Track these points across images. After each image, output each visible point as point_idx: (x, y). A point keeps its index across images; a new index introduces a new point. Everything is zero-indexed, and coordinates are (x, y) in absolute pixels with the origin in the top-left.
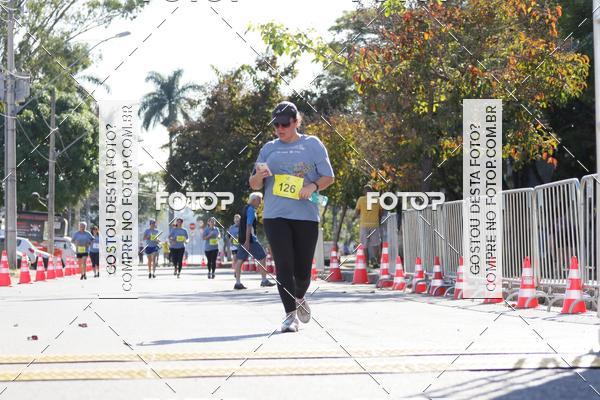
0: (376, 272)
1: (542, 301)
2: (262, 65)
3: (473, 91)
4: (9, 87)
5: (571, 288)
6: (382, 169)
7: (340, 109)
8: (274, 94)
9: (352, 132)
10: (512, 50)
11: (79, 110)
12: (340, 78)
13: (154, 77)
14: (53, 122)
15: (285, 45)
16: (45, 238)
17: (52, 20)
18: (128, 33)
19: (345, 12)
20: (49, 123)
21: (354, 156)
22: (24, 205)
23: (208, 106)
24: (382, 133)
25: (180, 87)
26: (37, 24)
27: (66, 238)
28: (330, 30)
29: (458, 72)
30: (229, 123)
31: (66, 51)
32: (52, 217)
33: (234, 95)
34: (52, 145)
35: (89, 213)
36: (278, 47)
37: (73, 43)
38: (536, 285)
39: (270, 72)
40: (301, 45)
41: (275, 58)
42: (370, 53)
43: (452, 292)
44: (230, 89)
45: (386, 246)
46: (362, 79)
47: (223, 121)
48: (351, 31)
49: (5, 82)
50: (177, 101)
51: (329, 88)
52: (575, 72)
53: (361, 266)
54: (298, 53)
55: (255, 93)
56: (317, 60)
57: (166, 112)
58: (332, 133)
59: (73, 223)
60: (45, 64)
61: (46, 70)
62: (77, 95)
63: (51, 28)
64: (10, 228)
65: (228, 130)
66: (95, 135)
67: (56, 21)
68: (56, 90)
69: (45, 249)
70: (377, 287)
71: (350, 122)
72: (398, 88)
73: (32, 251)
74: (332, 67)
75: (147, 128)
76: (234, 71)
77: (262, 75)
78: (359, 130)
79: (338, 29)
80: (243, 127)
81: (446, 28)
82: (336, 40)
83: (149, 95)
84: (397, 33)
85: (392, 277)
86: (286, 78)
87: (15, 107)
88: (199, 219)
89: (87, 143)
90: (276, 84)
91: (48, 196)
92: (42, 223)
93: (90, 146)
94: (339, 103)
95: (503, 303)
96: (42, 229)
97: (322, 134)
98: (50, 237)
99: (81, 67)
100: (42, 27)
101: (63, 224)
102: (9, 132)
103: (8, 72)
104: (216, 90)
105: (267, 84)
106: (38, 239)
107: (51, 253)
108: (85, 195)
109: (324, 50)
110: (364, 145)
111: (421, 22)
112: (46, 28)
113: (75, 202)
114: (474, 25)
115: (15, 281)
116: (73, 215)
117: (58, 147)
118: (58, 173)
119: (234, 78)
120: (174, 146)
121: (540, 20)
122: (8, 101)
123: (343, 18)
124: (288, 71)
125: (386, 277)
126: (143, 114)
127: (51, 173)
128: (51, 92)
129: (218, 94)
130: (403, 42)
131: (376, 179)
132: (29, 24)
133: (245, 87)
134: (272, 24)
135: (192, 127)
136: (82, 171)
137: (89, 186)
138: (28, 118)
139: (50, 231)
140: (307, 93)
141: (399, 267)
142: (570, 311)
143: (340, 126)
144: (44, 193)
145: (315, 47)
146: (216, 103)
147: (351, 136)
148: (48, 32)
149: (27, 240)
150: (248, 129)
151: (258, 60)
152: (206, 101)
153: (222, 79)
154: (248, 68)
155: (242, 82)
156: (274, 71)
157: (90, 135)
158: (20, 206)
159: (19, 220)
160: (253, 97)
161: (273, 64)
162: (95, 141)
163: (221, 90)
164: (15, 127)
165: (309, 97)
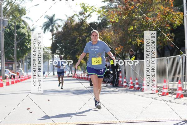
1: (170, 93)
2: (81, 14)
3: (147, 25)
4: (1, 22)
5: (179, 90)
6: (119, 47)
8: (85, 23)
9: (109, 35)
10: (159, 11)
11: (23, 28)
13: (47, 17)
14: (15, 32)
16: (14, 69)
18: (38, 5)
20: (14, 32)
22: (7, 59)
23: (64, 27)
25: (55, 20)
27: (20, 69)
28: (102, 2)
31: (19, 9)
32: (16, 62)
33: (72, 23)
34: (15, 39)
35: (27, 60)
37: (21, 7)
38: (168, 88)
39: (83, 16)
40: (93, 10)
43: (142, 89)
45: (121, 73)
47: (69, 31)
48: (109, 2)
50: (54, 24)
52: (179, 18)
55: (79, 23)
56: (98, 14)
57: (50, 27)
58: (103, 36)
59: (22, 63)
61: (13, 16)
62: (23, 23)
65: (70, 34)
66: (29, 36)
67: (16, 0)
68: (16, 22)
69: (14, 73)
73: (10, 73)
75: (45, 33)
76: (72, 16)
77: (81, 17)
78: (111, 34)
79: (104, 2)
80: (75, 33)
81: (138, 5)
83: (45, 22)
86: (88, 17)
87: (3, 29)
89: (26, 38)
90: (85, 20)
91: (14, 56)
92: (13, 64)
93: (27, 40)
96: (13, 66)
98: (15, 68)
99: (23, 14)
100: (11, 2)
101: (19, 64)
102: (2, 37)
105: (82, 20)
106: (11, 69)
107: (16, 73)
108: (26, 55)
110: (113, 39)
111: (130, 3)
112: (13, 3)
113: (23, 57)
116: (22, 61)
117: (17, 40)
118: (17, 48)
119: (72, 18)
120: (54, 39)
121: (168, 1)
122: (1, 27)
126: (43, 28)
127: (15, 48)
128: (15, 23)
129: (67, 23)
130: (125, 10)
131: (117, 50)
132: (7, 1)
133: (75, 21)
134: (83, 3)
135: (59, 33)
136: (25, 47)
137: (27, 52)
138: (7, 31)
139: (15, 67)
141: (125, 80)
142: (179, 97)
143: (105, 33)
144: (13, 55)
146: (66, 26)
147: (109, 37)
148: (13, 4)
149: (8, 70)
150: (77, 34)
151: (79, 12)
152: (63, 25)
153: (68, 18)
154: (76, 15)
155: (75, 19)
156: (84, 16)
157: (27, 36)
158: (5, 59)
159: (5, 63)
160: (78, 24)
161: (84, 13)
162: (28, 38)
163: (68, 22)
164: (3, 35)
165: (96, 23)
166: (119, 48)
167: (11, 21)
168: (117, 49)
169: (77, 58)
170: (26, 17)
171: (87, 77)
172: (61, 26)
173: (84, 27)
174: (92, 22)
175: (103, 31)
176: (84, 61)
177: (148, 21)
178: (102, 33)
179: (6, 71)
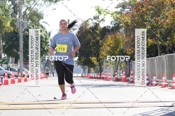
0: (129, 78)
3: (157, 26)
4: (21, 25)
7: (118, 31)
8: (98, 26)
10: (169, 13)
12: (118, 22)
15: (102, 12)
17: (33, 5)
18: (55, 9)
19: (119, 3)
21: (122, 45)
22: (25, 59)
23: (79, 30)
24: (130, 38)
26: (29, 6)
28: (115, 8)
29: (153, 20)
30: (85, 35)
31: (37, 14)
33: (86, 27)
36: (100, 13)
37: (39, 12)
40: (107, 12)
41: (99, 16)
42: (127, 14)
43: (151, 84)
44: (85, 25)
46: (125, 22)
47: (83, 34)
48: (121, 8)
49: (20, 23)
51: (115, 25)
53: (124, 77)
54: (106, 14)
55: (93, 26)
56: (111, 17)
58: (116, 38)
60: (31, 18)
61: (31, 20)
62: (40, 27)
63: (33, 8)
64: (21, 66)
65: (85, 37)
66: (46, 39)
67: (35, 5)
68: (34, 26)
70: (129, 83)
71: (121, 35)
72: (135, 25)
73: (27, 72)
74: (116, 19)
76: (87, 20)
77: (95, 21)
78: (123, 37)
79: (117, 7)
80: (89, 36)
81: (150, 7)
82: (117, 11)
84: (135, 8)
85: (134, 80)
86: (102, 21)
88: (76, 63)
89: (43, 41)
90: (99, 24)
93: (44, 42)
94: (117, 29)
95: (167, 87)
97: (113, 38)
99: (41, 18)
100: (30, 7)
102: (21, 38)
103: (20, 20)
104: (81, 26)
105: (96, 24)
108: (43, 56)
109: (113, 14)
110: (125, 41)
111: (142, 5)
114: (158, 6)
115: (23, 81)
119: (87, 22)
122: (21, 29)
123: (119, 4)
124: (102, 20)
125: (132, 80)
128: (33, 26)
130: (137, 11)
132: (26, 7)
133: (90, 25)
134: (98, 6)
136: (42, 49)
137: (45, 54)
138: (26, 34)
140: (108, 26)
143: (118, 36)
145: (111, 13)
146: (81, 29)
147: (121, 39)
148: (32, 9)
149: (26, 69)
150: (91, 37)
151: (94, 17)
152: (78, 29)
153: (83, 22)
154: (91, 19)
155: (89, 23)
156: (98, 20)
157: (44, 39)
158: (24, 59)
159: (24, 63)
160: (92, 28)
161: (98, 18)
162: (46, 40)
163: (83, 25)
164: (22, 36)
165: (109, 27)
166: (130, 49)
167: (29, 25)
168: (129, 50)
169: (90, 59)
170: (44, 22)
171: (100, 76)
172: (76, 29)
173: (97, 30)
174: (105, 26)
175: (115, 34)
176: (97, 62)
177: (159, 22)
178: (115, 36)
179: (24, 70)
